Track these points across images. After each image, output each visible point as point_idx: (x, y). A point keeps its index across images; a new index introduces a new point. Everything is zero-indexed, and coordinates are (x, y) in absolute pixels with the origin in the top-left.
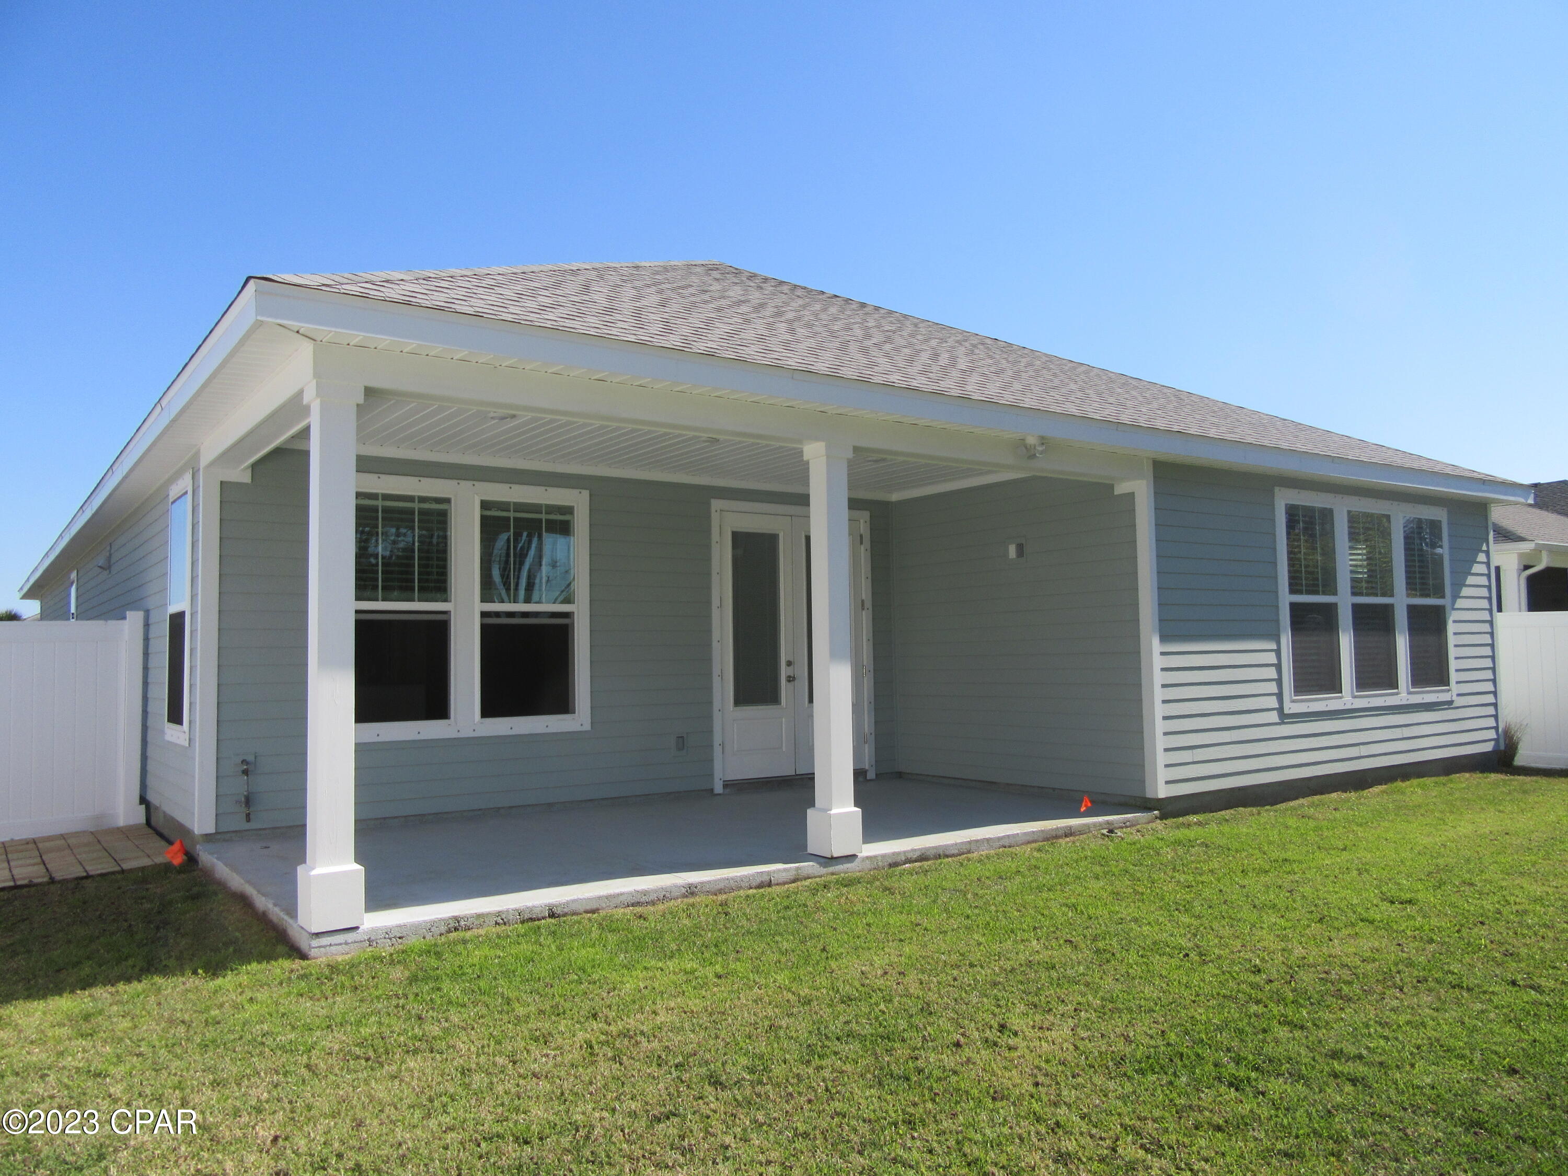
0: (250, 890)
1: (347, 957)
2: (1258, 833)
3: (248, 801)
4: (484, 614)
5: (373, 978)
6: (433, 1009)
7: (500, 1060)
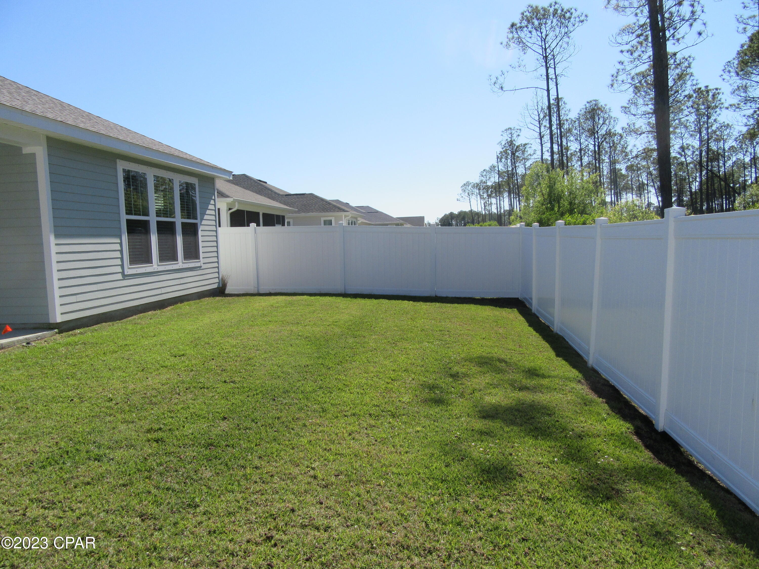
2: (112, 334)
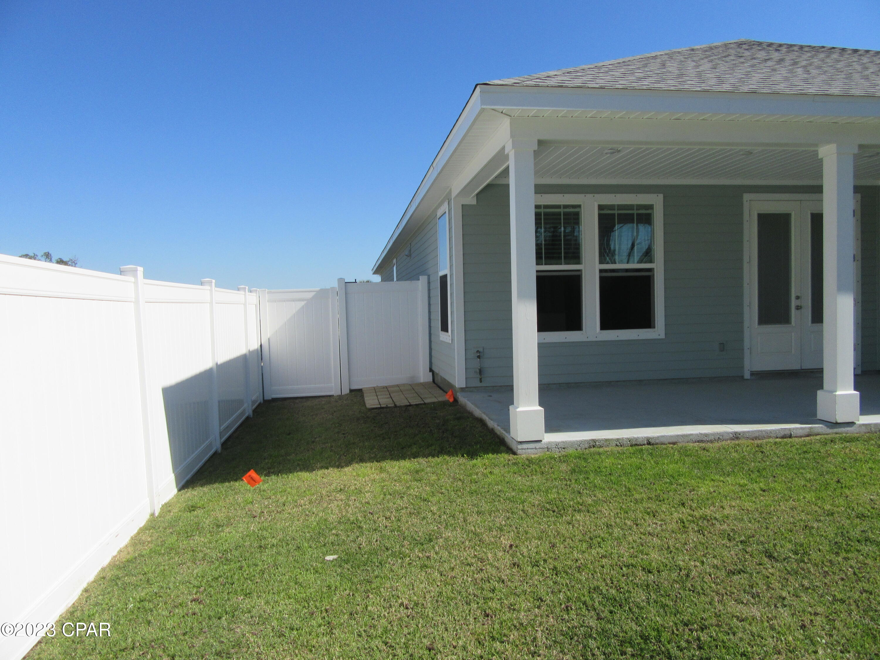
0: (484, 417)
1: (537, 456)
3: (481, 372)
4: (601, 271)
5: (551, 468)
6: (586, 489)
7: (629, 523)
